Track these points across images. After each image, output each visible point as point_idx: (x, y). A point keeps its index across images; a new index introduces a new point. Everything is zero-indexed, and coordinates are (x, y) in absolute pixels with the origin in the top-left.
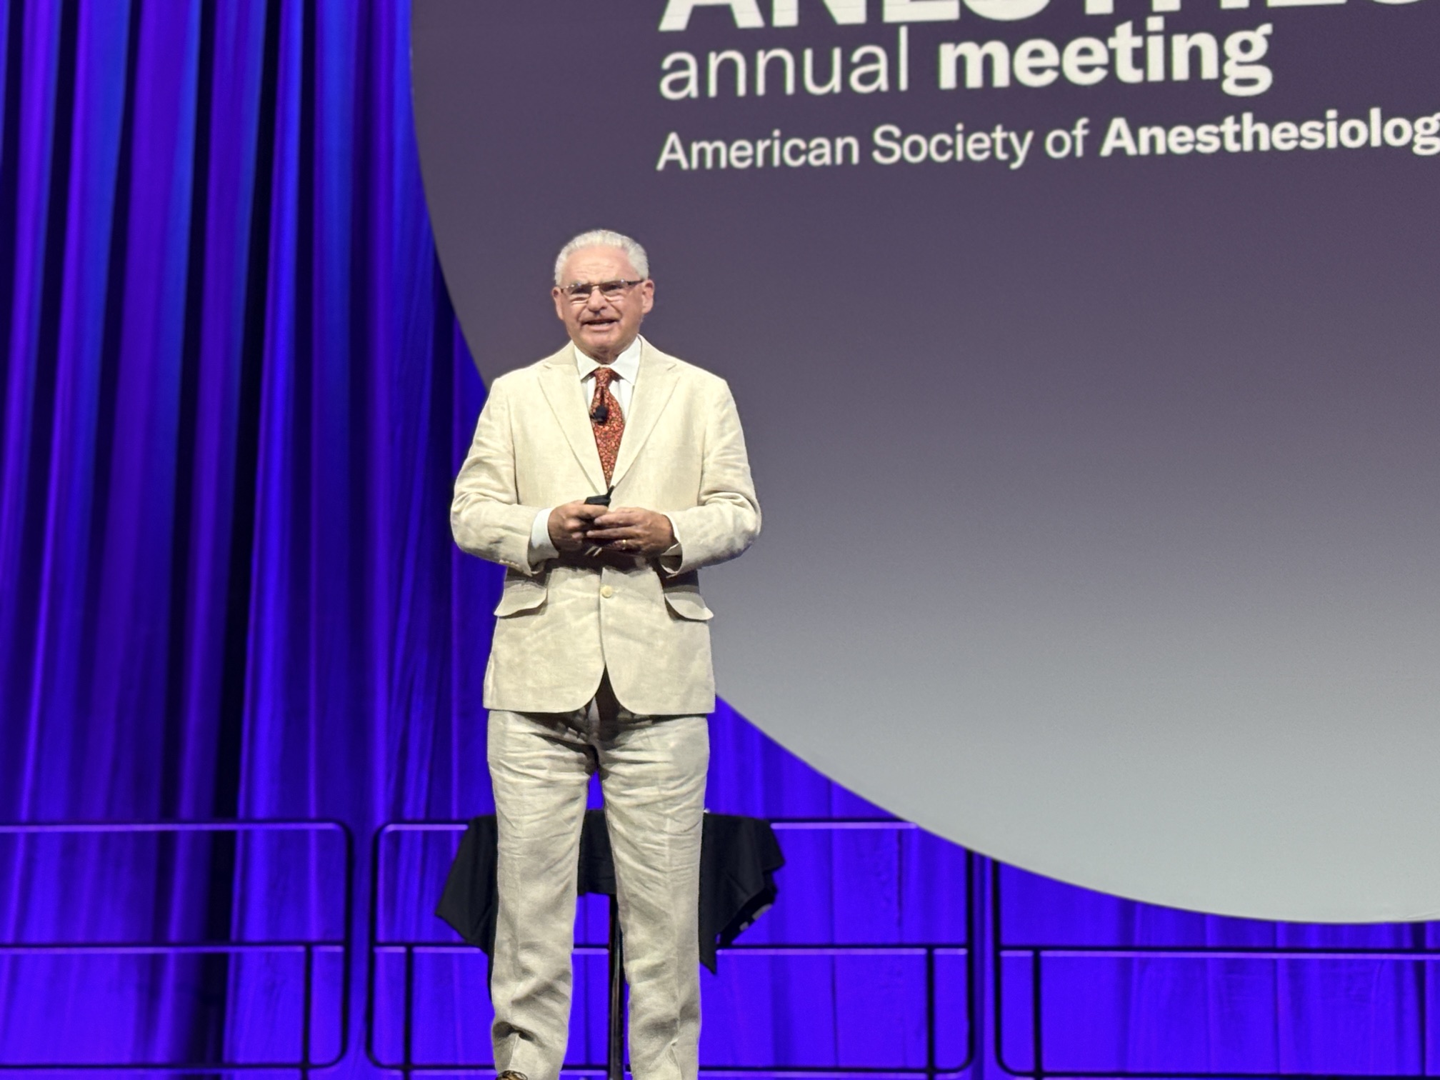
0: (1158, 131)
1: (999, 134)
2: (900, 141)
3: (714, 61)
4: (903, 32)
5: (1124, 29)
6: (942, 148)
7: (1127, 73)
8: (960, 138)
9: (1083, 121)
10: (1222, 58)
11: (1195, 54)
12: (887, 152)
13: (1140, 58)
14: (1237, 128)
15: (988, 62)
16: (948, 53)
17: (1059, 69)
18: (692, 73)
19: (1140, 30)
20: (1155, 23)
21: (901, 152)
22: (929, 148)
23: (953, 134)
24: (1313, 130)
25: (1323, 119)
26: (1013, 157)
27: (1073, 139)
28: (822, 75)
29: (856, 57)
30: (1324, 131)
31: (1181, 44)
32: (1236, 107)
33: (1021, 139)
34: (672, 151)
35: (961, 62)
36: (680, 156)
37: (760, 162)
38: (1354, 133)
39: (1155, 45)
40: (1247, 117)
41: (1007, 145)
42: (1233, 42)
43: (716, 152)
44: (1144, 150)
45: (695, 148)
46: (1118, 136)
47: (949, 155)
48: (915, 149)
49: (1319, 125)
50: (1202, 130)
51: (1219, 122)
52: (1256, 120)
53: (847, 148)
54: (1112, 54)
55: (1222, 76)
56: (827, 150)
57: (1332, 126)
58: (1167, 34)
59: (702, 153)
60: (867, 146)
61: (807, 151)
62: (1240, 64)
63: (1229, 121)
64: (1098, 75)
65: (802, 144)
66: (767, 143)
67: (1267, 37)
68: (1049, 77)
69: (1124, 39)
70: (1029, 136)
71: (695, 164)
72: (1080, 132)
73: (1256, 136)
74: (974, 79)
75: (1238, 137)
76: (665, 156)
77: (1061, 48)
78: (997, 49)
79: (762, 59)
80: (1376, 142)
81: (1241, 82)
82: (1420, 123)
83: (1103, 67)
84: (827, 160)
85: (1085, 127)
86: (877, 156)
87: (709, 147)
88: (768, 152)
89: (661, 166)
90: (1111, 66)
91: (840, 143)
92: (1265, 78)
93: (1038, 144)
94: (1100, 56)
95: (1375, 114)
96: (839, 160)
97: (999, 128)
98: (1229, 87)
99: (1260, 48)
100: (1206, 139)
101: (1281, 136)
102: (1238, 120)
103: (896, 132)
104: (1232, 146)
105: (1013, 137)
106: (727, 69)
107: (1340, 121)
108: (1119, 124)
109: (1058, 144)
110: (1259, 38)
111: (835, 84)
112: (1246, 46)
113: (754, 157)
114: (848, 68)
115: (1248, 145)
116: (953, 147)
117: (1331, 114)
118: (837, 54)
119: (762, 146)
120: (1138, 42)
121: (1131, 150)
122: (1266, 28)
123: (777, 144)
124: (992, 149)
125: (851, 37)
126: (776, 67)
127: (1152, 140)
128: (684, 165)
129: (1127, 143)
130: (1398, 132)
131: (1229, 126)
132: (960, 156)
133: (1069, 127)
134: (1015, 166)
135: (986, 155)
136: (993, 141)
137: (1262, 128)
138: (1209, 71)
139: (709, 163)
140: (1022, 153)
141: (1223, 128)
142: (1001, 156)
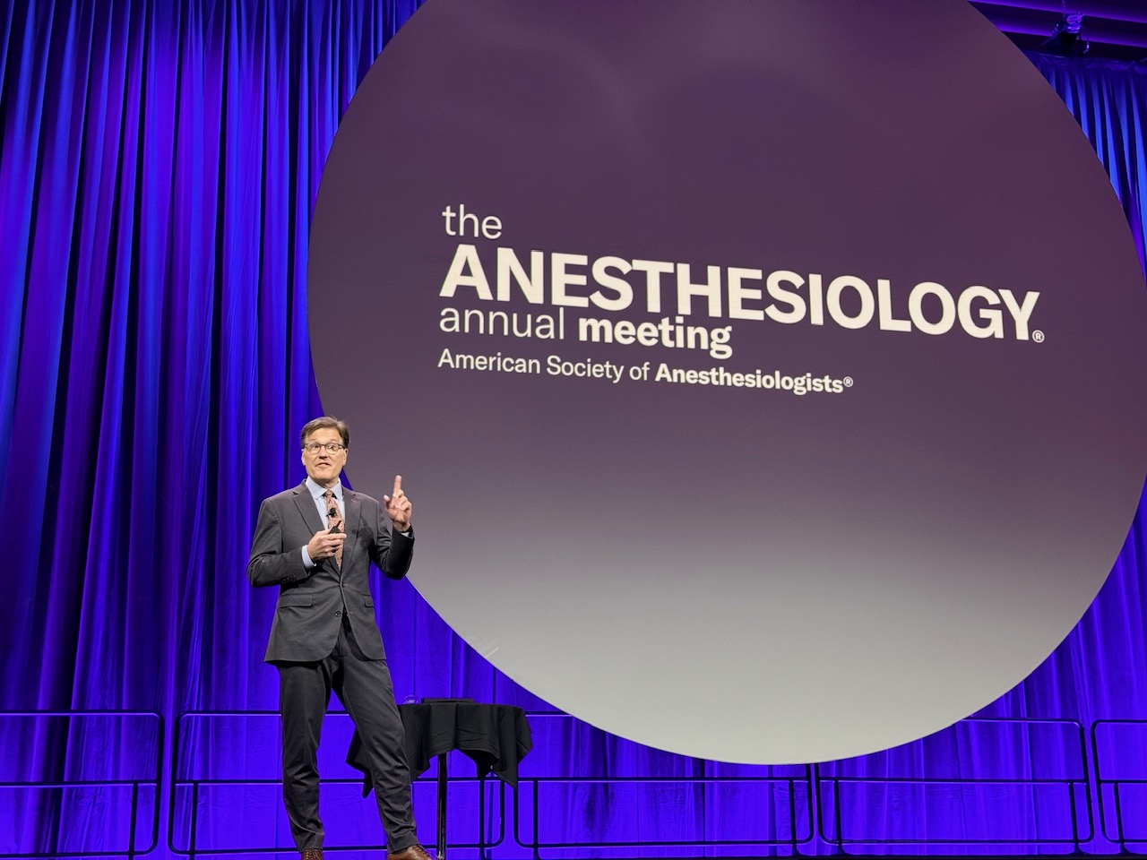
0: (681, 372)
1: (608, 366)
2: (560, 364)
3: (468, 314)
4: (562, 310)
5: (666, 321)
6: (580, 370)
7: (668, 343)
8: (589, 366)
9: (647, 363)
10: (710, 340)
11: (698, 337)
12: (554, 369)
13: (673, 336)
14: (717, 374)
15: (602, 329)
16: (583, 323)
17: (635, 337)
18: (456, 319)
19: (672, 322)
20: (679, 320)
21: (560, 369)
22: (574, 369)
23: (586, 363)
24: (751, 378)
25: (755, 374)
26: (615, 378)
27: (643, 371)
28: (522, 328)
29: (539, 320)
30: (755, 379)
31: (691, 331)
32: (717, 364)
33: (618, 370)
34: (445, 358)
35: (589, 328)
36: (450, 361)
37: (491, 368)
38: (768, 382)
39: (680, 330)
40: (721, 369)
41: (611, 371)
42: (715, 333)
43: (469, 360)
44: (675, 380)
45: (458, 357)
46: (663, 372)
47: (584, 373)
48: (568, 369)
49: (753, 377)
50: (702, 373)
51: (709, 370)
52: (725, 372)
53: (534, 365)
54: (660, 332)
55: (710, 349)
56: (524, 365)
57: (759, 377)
58: (685, 325)
59: (461, 360)
60: (544, 365)
61: (514, 365)
62: (718, 343)
63: (714, 370)
64: (654, 342)
65: (512, 362)
66: (495, 358)
67: (730, 332)
68: (631, 340)
69: (665, 326)
70: (622, 367)
71: (458, 366)
72: (646, 369)
73: (725, 378)
74: (596, 338)
75: (718, 378)
76: (443, 360)
77: (636, 328)
78: (606, 323)
79: (492, 316)
80: (778, 387)
81: (718, 352)
82: (797, 379)
83: (656, 338)
84: (524, 370)
85: (648, 366)
86: (549, 370)
87: (465, 358)
88: (495, 363)
89: (440, 365)
90: (659, 338)
91: (531, 362)
92: (729, 352)
93: (626, 373)
94: (654, 333)
95: (777, 373)
96: (530, 371)
97: (608, 363)
98: (713, 354)
99: (727, 337)
100: (703, 378)
101: (736, 380)
102: (717, 370)
103: (559, 360)
104: (715, 382)
105: (614, 367)
106: (474, 319)
107: (762, 375)
108: (663, 366)
109: (636, 373)
110: (726, 332)
111: (528, 332)
112: (720, 336)
113: (488, 365)
114: (534, 325)
115: (722, 383)
116: (586, 370)
117: (758, 372)
118: (529, 317)
119: (492, 360)
120: (672, 328)
121: (669, 380)
122: (729, 328)
123: (499, 359)
124: (605, 372)
125: (536, 310)
126: (499, 320)
127: (679, 375)
128: (452, 366)
129: (667, 375)
130: (787, 383)
131: (713, 372)
132: (589, 375)
133: (641, 366)
134: (615, 382)
135: (602, 375)
136: (605, 369)
137: (728, 375)
138: (704, 346)
139: (465, 367)
140: (618, 376)
141: (711, 373)
142: (609, 376)
